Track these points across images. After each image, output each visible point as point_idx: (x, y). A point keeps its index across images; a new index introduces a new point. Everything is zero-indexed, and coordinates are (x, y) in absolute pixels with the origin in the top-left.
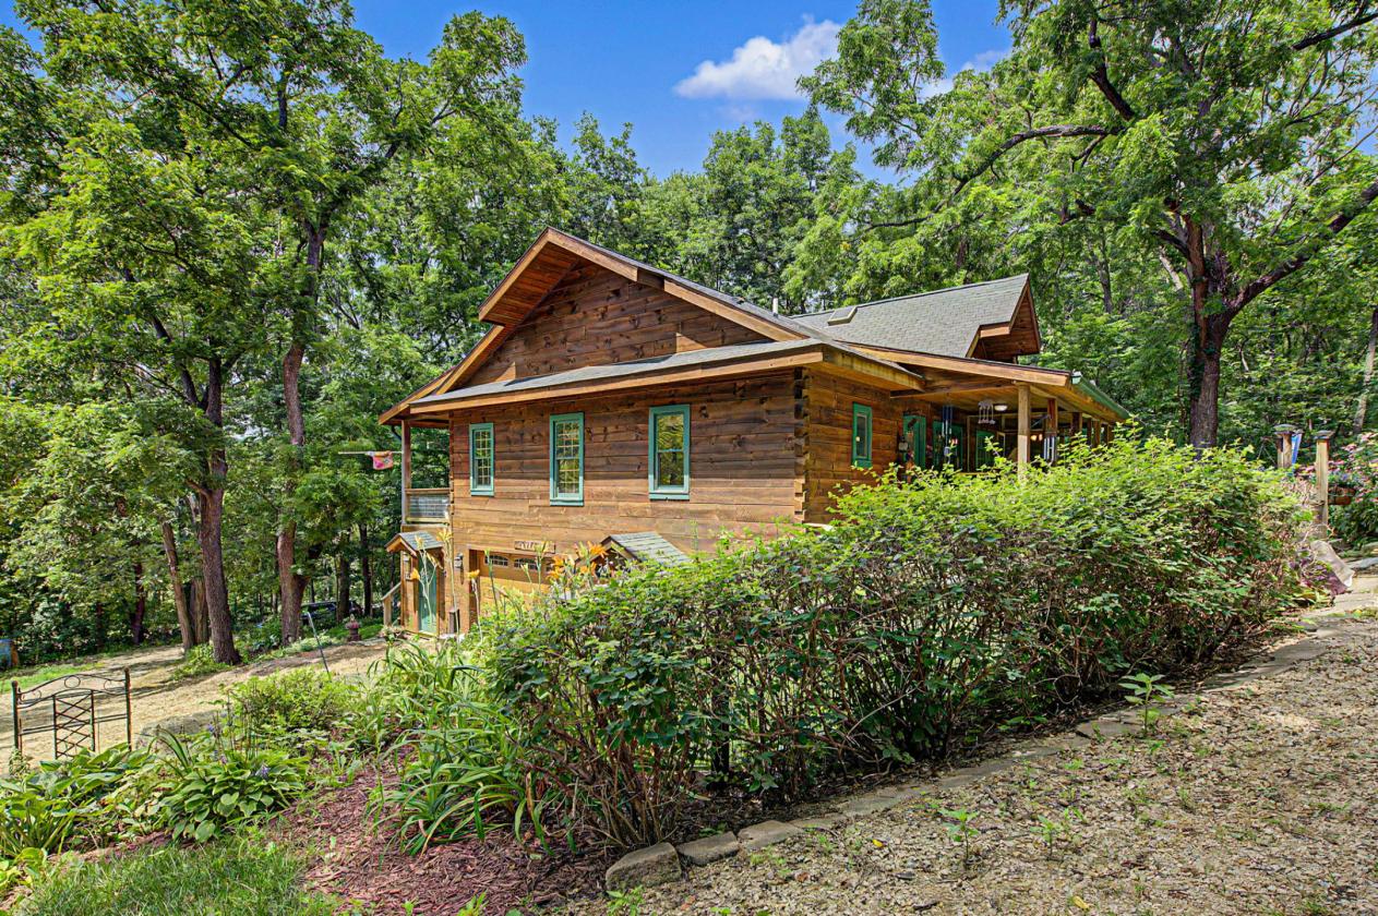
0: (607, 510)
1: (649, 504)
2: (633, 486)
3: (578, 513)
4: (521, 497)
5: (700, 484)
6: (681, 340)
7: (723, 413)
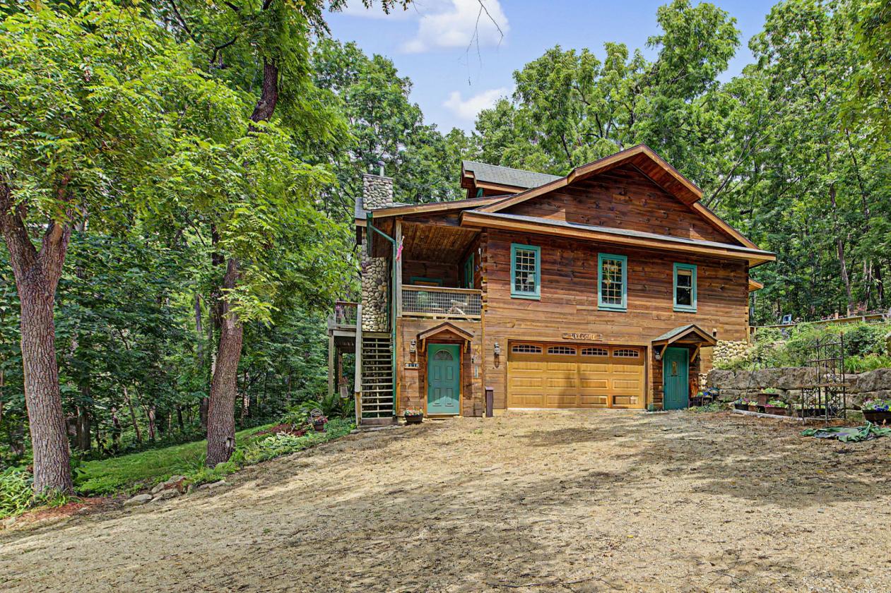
0: (645, 316)
1: (673, 313)
2: (663, 303)
3: (620, 316)
4: (568, 302)
5: (703, 305)
6: (692, 233)
7: (714, 273)
